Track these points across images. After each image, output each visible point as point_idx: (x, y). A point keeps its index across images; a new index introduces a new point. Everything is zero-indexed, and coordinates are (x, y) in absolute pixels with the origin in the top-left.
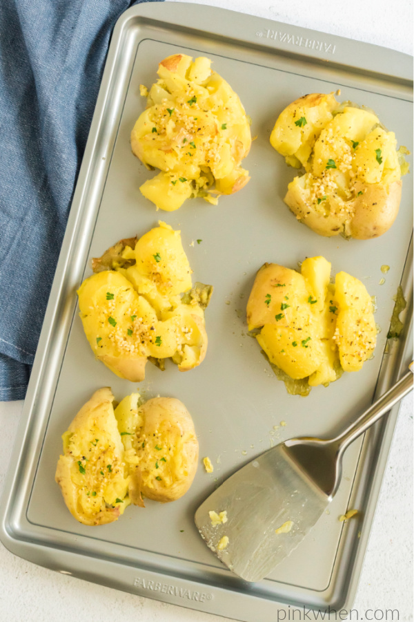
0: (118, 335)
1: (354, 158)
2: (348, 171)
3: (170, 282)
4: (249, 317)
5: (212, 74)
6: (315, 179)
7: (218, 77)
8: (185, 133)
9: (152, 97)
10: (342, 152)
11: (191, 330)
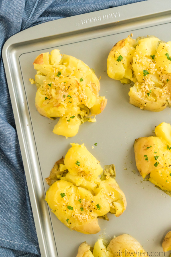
0: (76, 213)
1: (156, 64)
2: (156, 72)
3: (91, 173)
4: (141, 172)
5: (63, 56)
6: (141, 84)
7: (66, 56)
8: (62, 92)
9: (38, 83)
10: (148, 64)
11: (113, 192)
